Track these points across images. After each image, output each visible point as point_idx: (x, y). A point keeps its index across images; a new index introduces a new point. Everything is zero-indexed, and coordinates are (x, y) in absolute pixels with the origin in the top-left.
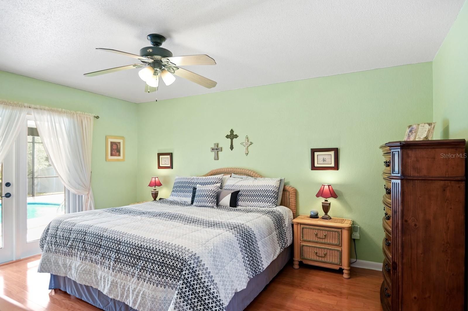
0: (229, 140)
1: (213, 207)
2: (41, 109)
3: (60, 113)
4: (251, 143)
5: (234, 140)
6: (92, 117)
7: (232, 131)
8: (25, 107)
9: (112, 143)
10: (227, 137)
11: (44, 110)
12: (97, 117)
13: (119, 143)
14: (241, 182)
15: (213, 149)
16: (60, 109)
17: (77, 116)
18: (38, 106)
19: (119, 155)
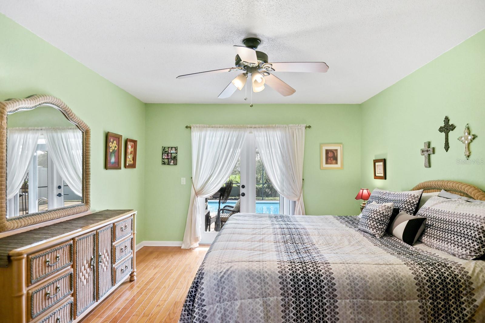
0: (443, 134)
1: (374, 236)
2: (259, 127)
3: (274, 128)
4: (475, 137)
5: (451, 133)
6: (303, 127)
7: (447, 120)
8: (247, 128)
9: (327, 151)
10: (441, 129)
11: (262, 127)
12: (309, 127)
13: (337, 150)
14: (442, 204)
15: (423, 151)
16: (274, 125)
17: (289, 129)
18: (257, 126)
19: (337, 163)
